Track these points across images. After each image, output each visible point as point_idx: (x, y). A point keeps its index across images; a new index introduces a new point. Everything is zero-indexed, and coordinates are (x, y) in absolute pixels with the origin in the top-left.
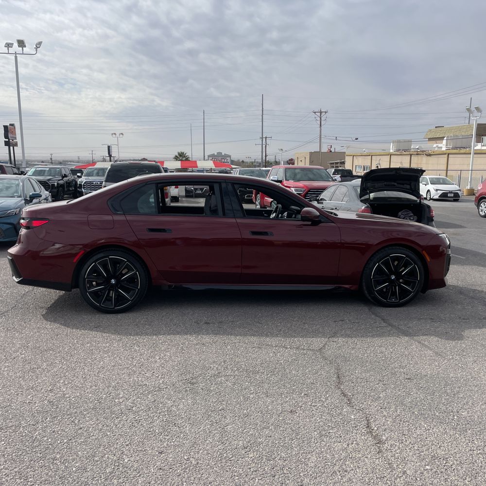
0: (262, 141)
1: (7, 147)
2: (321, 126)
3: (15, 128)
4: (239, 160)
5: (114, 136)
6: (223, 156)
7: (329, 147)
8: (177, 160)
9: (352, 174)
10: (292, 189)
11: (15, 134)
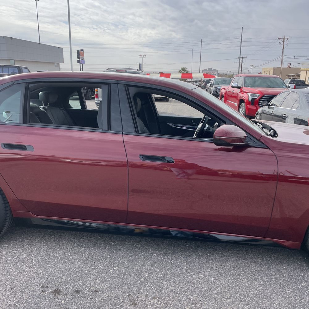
0: (240, 59)
1: (79, 64)
2: (283, 48)
3: (83, 52)
4: (224, 73)
5: (140, 56)
6: (213, 70)
7: (289, 64)
8: (180, 73)
9: (305, 83)
10: (248, 94)
11: (84, 56)
